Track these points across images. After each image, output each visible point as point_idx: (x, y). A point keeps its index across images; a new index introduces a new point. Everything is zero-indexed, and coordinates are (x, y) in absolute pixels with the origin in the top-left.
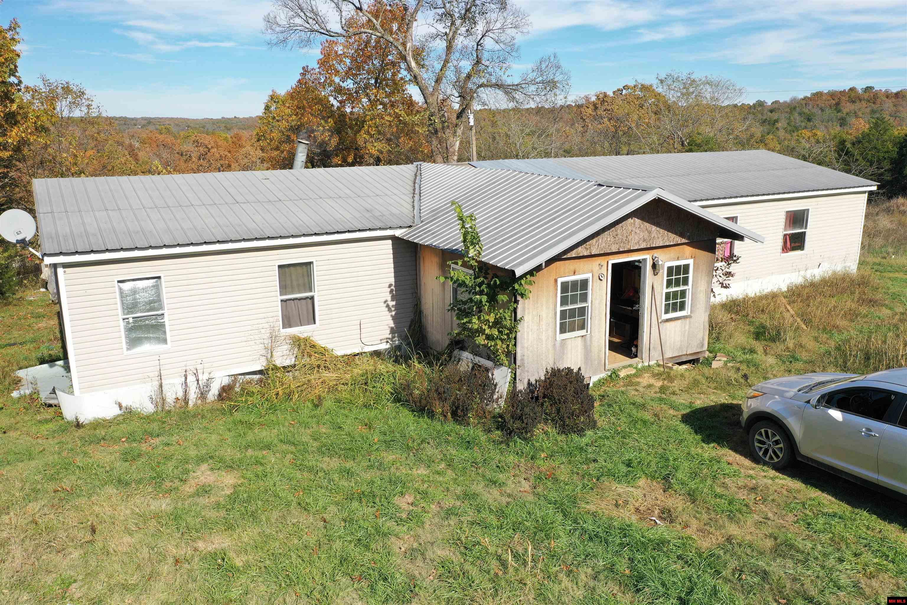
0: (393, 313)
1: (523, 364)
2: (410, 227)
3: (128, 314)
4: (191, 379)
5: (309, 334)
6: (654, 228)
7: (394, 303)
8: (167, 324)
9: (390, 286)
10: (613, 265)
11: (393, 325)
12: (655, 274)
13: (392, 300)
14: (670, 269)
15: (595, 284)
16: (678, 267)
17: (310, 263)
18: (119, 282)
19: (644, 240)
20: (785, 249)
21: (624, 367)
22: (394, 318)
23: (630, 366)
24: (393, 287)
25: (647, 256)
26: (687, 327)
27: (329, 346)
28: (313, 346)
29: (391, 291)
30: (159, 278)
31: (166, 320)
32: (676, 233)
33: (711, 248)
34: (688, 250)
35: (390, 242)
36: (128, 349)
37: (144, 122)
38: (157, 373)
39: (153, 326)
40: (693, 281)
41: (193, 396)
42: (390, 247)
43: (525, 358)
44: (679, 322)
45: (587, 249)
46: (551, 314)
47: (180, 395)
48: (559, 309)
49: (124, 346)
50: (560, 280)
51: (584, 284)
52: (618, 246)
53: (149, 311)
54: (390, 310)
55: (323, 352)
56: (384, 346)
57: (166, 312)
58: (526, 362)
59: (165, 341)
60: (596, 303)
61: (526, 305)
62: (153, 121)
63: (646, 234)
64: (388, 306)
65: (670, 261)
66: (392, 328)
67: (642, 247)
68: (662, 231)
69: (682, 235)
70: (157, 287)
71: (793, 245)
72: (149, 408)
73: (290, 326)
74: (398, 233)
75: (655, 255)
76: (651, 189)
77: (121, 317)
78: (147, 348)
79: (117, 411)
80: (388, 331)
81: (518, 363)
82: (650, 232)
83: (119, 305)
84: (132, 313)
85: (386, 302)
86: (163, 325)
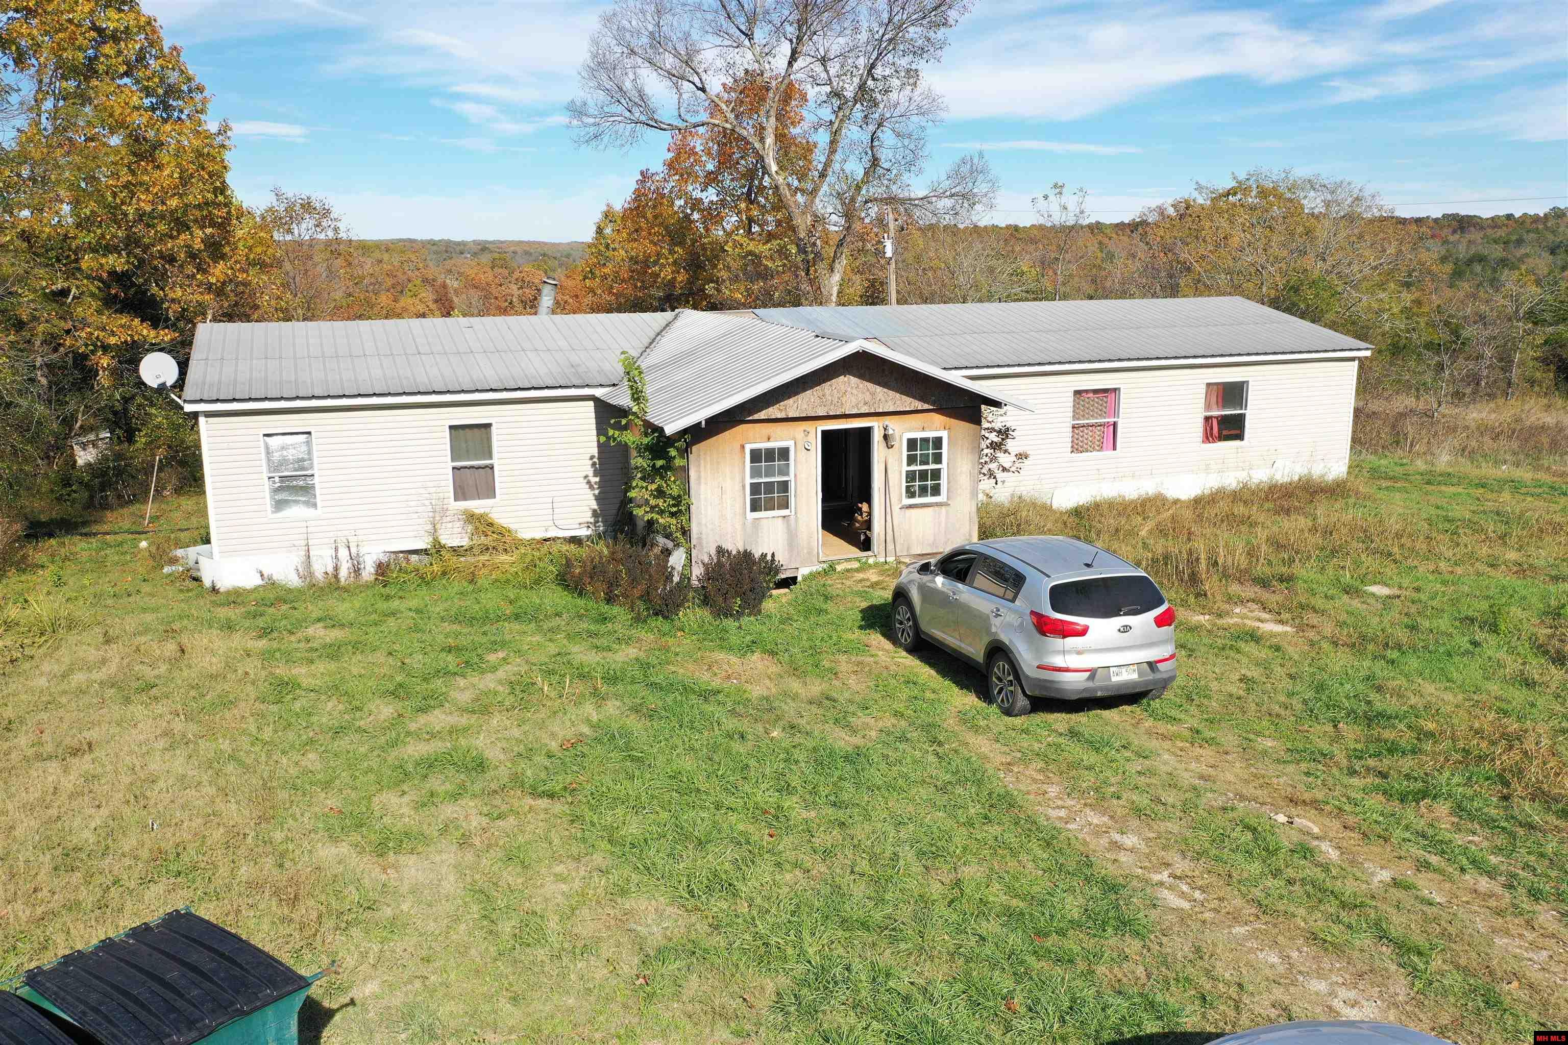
0: (597, 492)
1: (701, 544)
2: (614, 385)
3: (274, 472)
4: (343, 553)
5: (487, 510)
6: (879, 389)
7: (597, 479)
8: (317, 486)
9: (592, 458)
10: (823, 432)
11: (596, 507)
12: (890, 447)
13: (595, 476)
14: (912, 444)
15: (798, 454)
16: (925, 440)
17: (488, 426)
18: (265, 435)
19: (866, 403)
20: (1209, 437)
21: (848, 560)
22: (598, 498)
23: (858, 560)
24: (596, 460)
25: (876, 425)
26: (943, 519)
27: (512, 527)
28: (491, 525)
29: (594, 464)
30: (309, 433)
31: (316, 480)
32: (914, 397)
33: (975, 418)
34: (938, 418)
35: (591, 403)
36: (273, 512)
37: (476, 248)
38: (304, 543)
39: (301, 488)
40: (949, 459)
41: (343, 573)
42: (592, 409)
43: (704, 536)
44: (931, 509)
45: (781, 410)
46: (738, 487)
47: (330, 569)
48: (748, 481)
49: (269, 508)
50: (748, 448)
51: (784, 453)
52: (826, 409)
53: (296, 470)
54: (591, 487)
55: (502, 532)
56: (584, 532)
57: (315, 471)
58: (704, 542)
59: (315, 505)
60: (802, 476)
61: (702, 474)
62: (490, 246)
63: (868, 397)
64: (589, 482)
65: (910, 431)
66: (594, 511)
67: (862, 411)
68: (891, 393)
69: (922, 399)
70: (308, 443)
71: (1225, 432)
72: (294, 581)
73: (465, 499)
74: (599, 392)
75: (887, 423)
76: (853, 339)
77: (265, 475)
78: (297, 511)
79: (258, 581)
80: (590, 514)
81: (694, 542)
82: (873, 394)
83: (264, 463)
84: (278, 471)
85: (586, 477)
86: (313, 487)
